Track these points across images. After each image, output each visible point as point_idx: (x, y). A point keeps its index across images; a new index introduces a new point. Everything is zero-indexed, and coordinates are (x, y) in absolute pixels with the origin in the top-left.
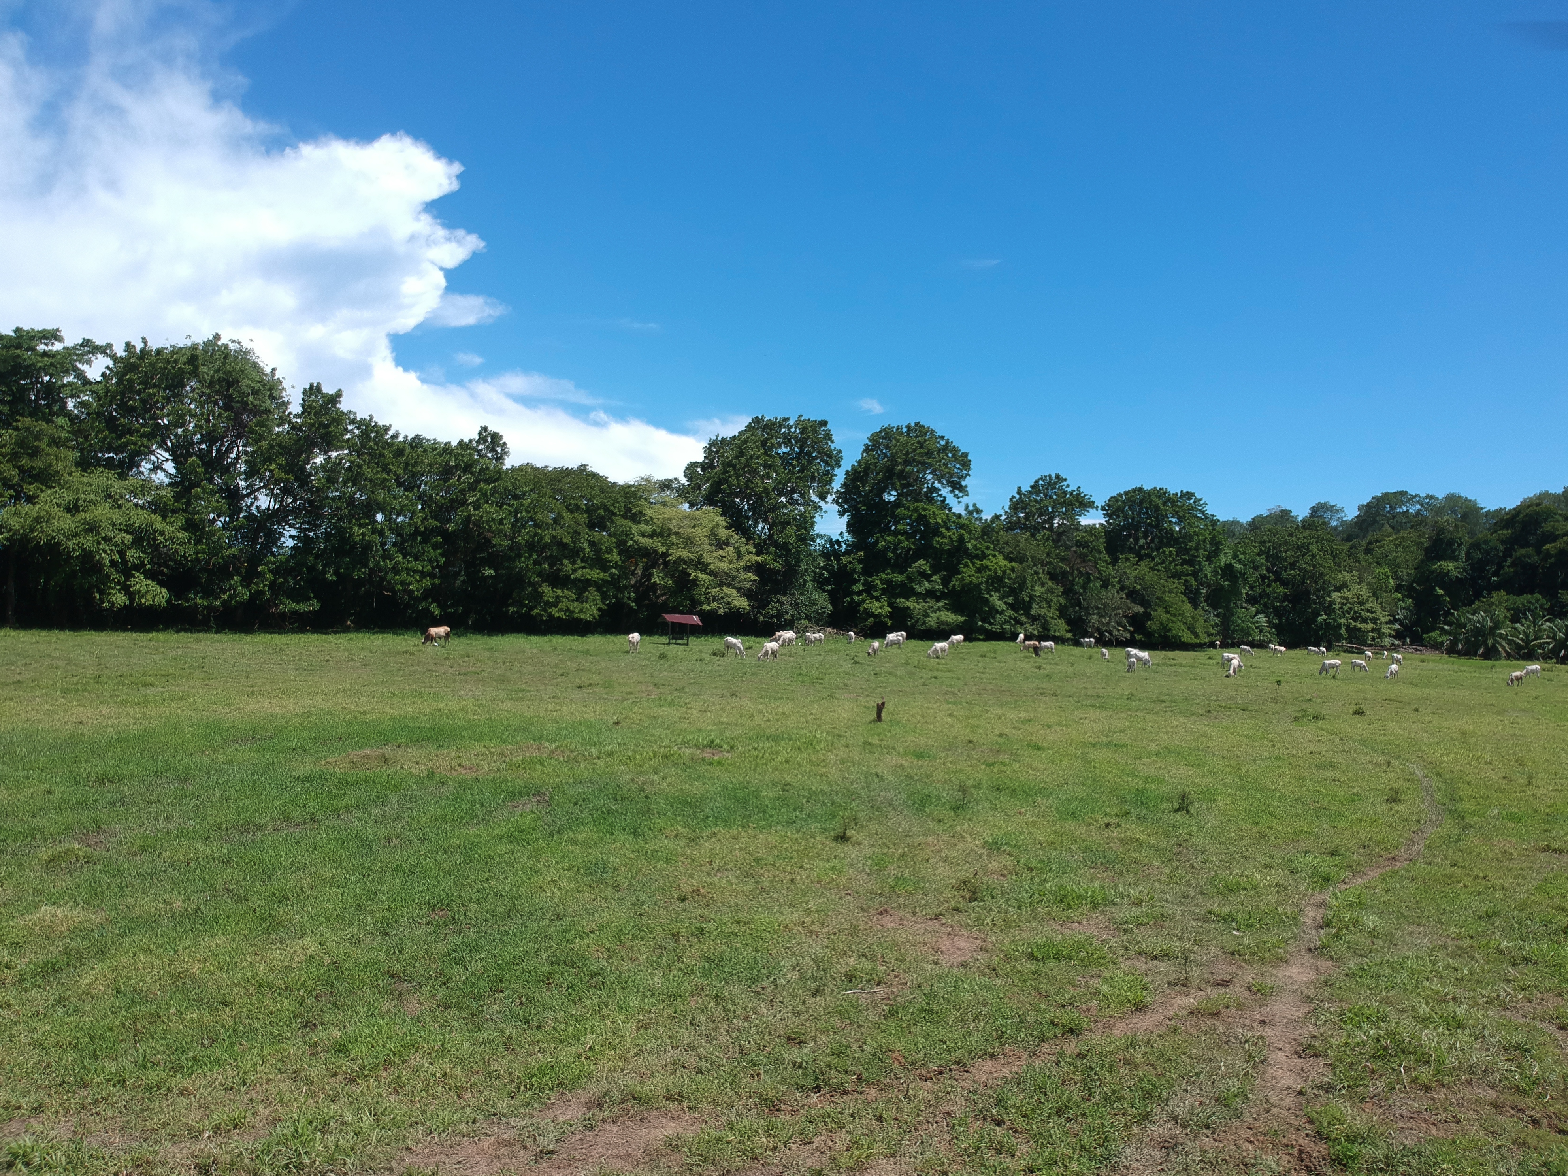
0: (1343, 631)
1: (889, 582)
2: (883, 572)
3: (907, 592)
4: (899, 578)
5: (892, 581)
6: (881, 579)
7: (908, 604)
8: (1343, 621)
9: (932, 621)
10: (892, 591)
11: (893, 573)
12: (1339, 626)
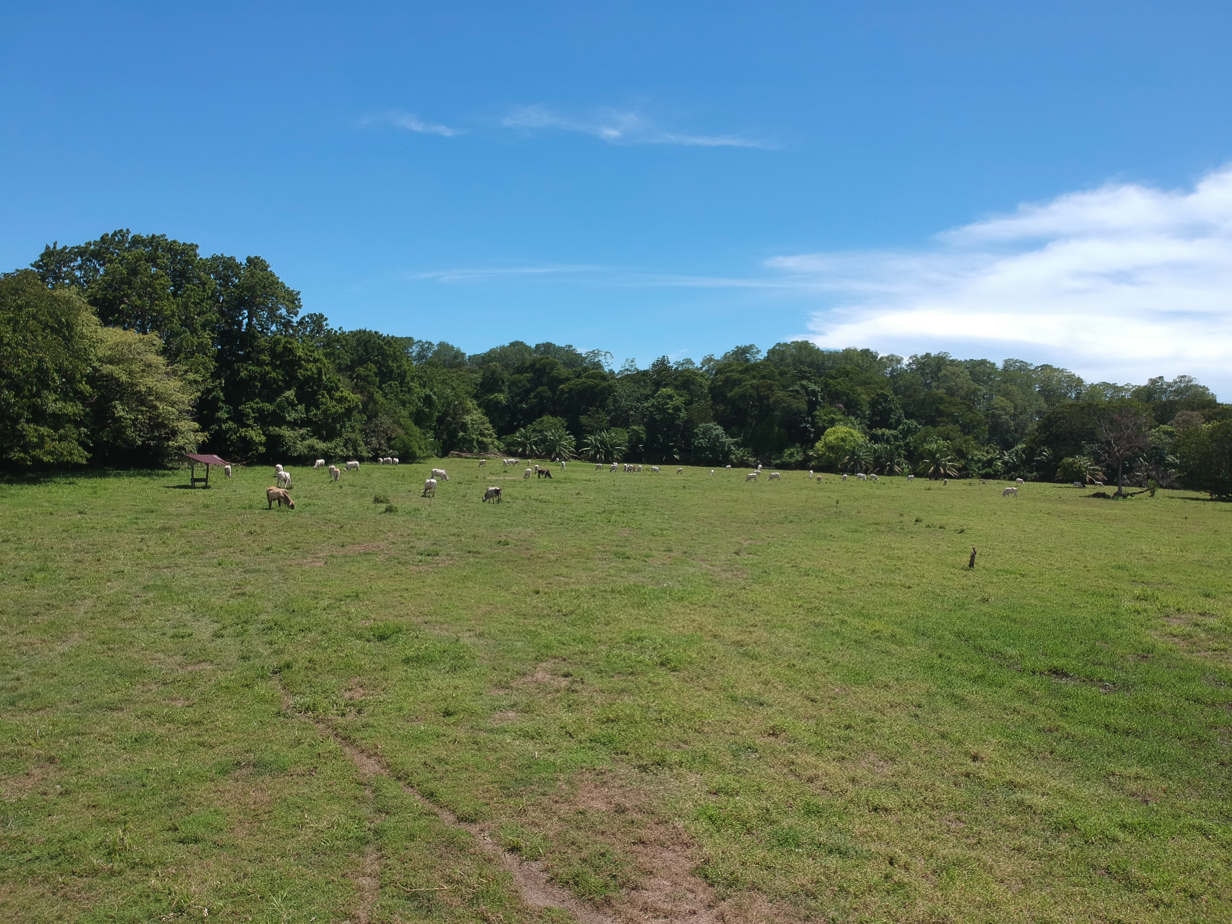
0: (475, 444)
1: (260, 411)
2: (252, 400)
3: (279, 420)
4: (269, 407)
5: (264, 410)
6: (251, 408)
7: (282, 432)
8: (474, 436)
9: (301, 447)
10: (264, 419)
11: (262, 402)
12: (473, 439)
